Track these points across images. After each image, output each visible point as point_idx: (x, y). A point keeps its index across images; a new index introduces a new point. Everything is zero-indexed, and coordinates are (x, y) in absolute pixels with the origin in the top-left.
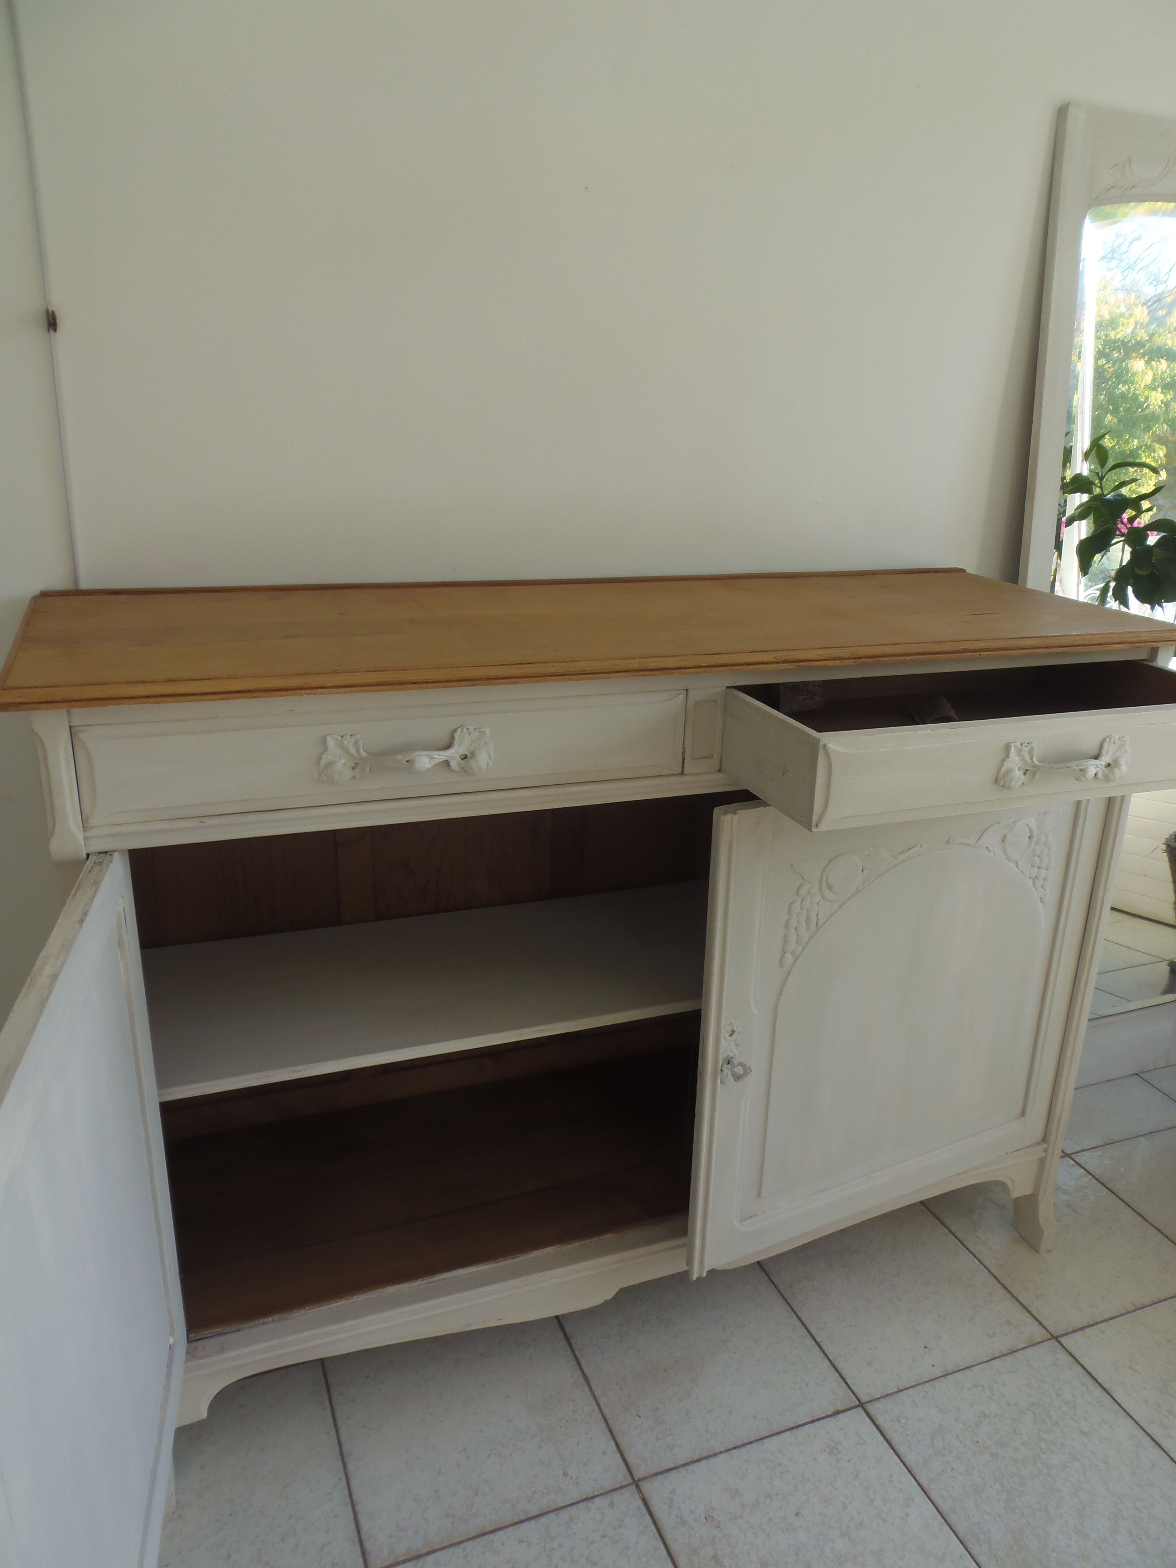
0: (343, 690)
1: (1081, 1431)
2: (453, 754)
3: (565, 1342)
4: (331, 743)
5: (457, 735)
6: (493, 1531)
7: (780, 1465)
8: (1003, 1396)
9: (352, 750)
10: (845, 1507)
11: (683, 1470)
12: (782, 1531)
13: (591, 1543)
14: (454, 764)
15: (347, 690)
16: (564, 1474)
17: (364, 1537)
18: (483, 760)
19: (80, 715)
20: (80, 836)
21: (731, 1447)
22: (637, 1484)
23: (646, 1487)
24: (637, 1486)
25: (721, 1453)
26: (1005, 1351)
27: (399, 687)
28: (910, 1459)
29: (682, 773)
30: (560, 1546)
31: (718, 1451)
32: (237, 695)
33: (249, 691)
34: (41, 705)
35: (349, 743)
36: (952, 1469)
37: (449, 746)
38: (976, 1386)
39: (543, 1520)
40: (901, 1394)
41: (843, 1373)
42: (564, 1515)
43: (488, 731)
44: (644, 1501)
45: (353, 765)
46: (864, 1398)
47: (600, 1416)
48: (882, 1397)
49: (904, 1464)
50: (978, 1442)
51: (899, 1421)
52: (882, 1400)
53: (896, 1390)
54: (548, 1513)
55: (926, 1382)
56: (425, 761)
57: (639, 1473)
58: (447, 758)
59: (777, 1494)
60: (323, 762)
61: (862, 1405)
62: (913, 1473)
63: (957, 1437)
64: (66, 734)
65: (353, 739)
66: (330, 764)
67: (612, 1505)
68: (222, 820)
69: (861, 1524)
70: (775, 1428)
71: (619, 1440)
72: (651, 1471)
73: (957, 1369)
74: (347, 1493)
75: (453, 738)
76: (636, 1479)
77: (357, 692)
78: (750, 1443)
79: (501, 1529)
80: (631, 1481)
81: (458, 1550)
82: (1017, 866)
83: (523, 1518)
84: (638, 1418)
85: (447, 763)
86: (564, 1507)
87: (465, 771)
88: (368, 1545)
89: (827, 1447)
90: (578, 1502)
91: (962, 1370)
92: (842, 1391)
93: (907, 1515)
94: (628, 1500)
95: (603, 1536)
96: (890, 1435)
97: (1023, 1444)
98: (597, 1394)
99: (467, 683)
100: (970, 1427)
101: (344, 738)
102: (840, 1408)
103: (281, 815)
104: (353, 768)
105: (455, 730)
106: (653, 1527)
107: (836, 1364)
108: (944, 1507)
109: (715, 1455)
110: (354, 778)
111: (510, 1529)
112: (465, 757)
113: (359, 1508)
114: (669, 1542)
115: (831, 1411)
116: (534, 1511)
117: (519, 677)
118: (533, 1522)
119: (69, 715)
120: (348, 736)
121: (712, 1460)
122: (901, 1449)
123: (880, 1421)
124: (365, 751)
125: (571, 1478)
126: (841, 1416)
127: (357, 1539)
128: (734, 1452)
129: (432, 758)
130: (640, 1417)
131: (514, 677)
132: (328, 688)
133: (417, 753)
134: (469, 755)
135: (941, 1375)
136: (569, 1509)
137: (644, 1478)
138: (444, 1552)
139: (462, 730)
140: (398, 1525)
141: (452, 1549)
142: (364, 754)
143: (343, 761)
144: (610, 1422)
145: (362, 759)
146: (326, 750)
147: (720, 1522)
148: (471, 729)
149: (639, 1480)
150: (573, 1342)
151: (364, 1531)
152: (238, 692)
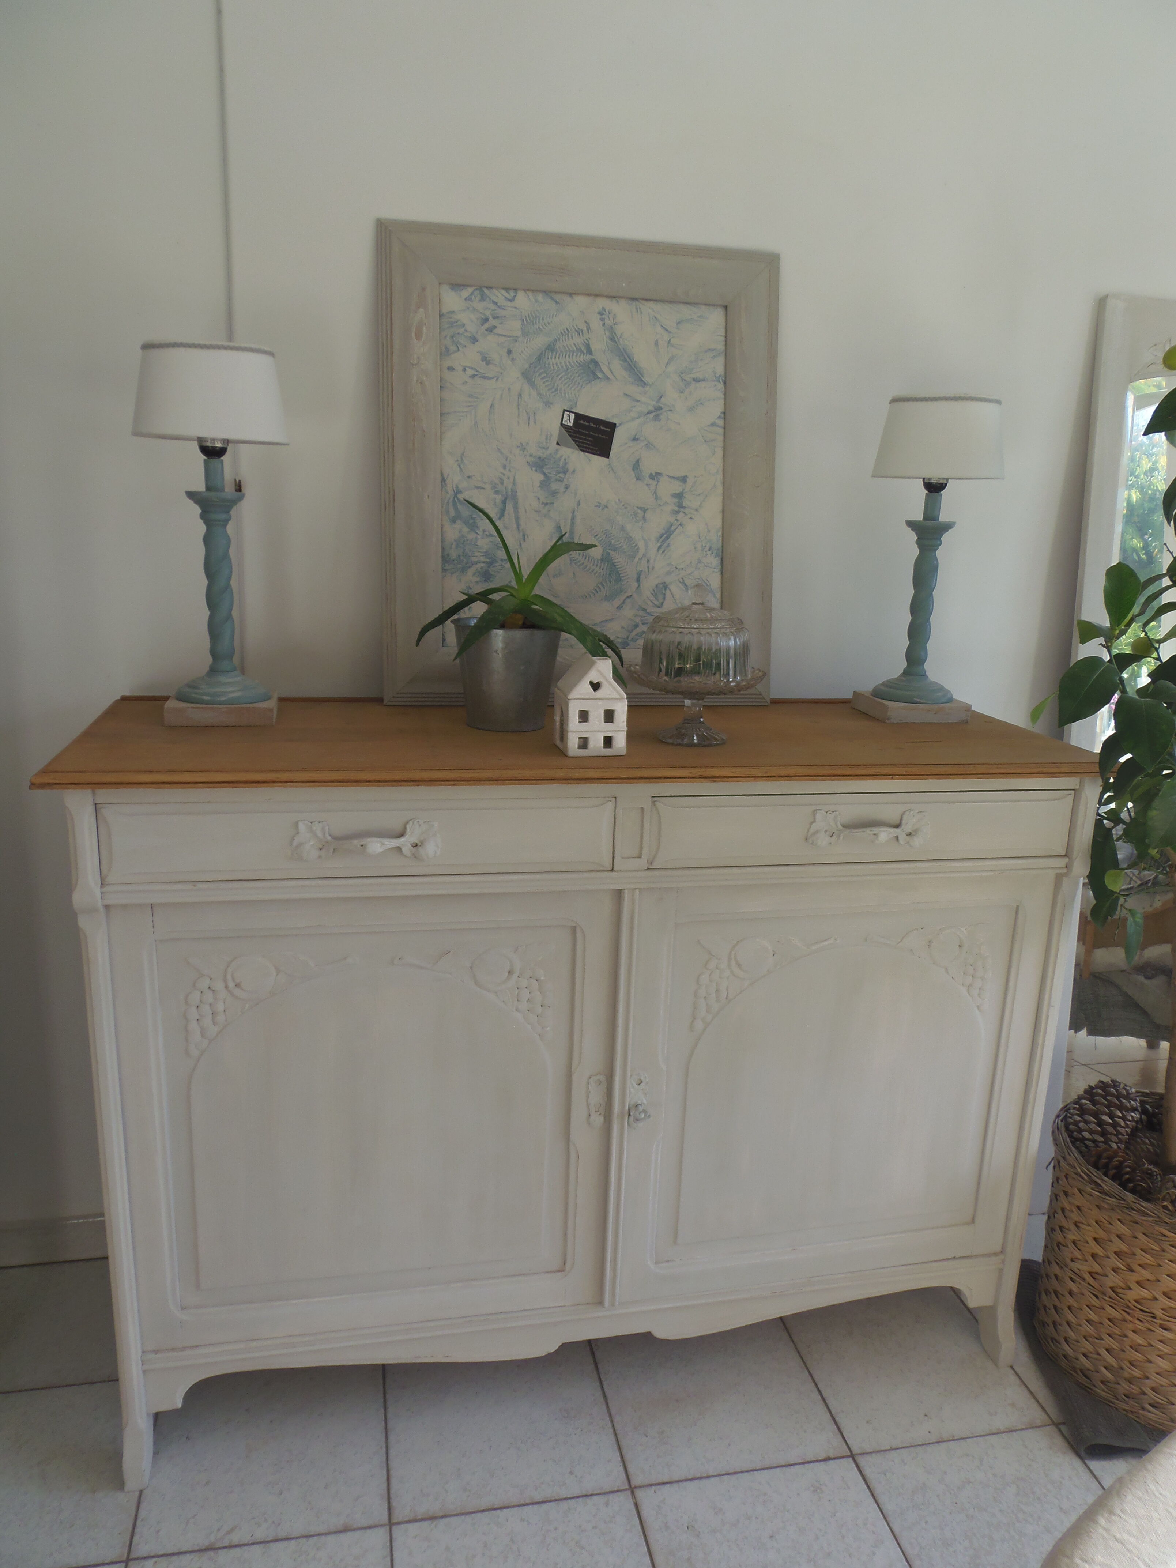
0: (308, 784)
1: (1061, 1509)
2: (404, 842)
3: (593, 1366)
4: (302, 827)
5: (408, 826)
6: (501, 1508)
7: (765, 1494)
8: (991, 1468)
9: (320, 834)
10: (817, 1538)
11: (675, 1485)
12: (754, 1549)
13: (582, 1531)
14: (406, 850)
15: (312, 784)
16: (570, 1472)
17: (392, 1495)
18: (430, 849)
19: (103, 795)
20: (97, 891)
21: (724, 1472)
22: (632, 1489)
23: (639, 1494)
24: (633, 1493)
25: (713, 1476)
26: (1002, 1429)
27: (354, 784)
28: (889, 1507)
29: (612, 870)
30: (556, 1529)
31: (711, 1474)
32: (223, 785)
33: (233, 782)
34: (69, 786)
35: (317, 828)
36: (926, 1522)
37: (401, 835)
38: (968, 1455)
39: (545, 1506)
40: (893, 1452)
41: (841, 1427)
42: (564, 1505)
43: (436, 824)
44: (636, 1505)
45: (321, 846)
46: (856, 1450)
47: (612, 1430)
48: (874, 1452)
49: (882, 1512)
50: (956, 1503)
51: (885, 1475)
52: (873, 1454)
53: (889, 1448)
54: (550, 1501)
55: (919, 1445)
56: (376, 846)
57: (635, 1482)
58: (399, 845)
59: (757, 1518)
60: (295, 843)
61: (852, 1456)
62: (888, 1520)
63: (938, 1496)
64: (90, 809)
65: (320, 824)
66: (301, 844)
67: (607, 1504)
68: (212, 885)
69: (829, 1554)
70: (767, 1463)
71: (624, 1452)
72: (647, 1482)
73: (951, 1439)
74: (385, 1459)
75: (405, 828)
76: (633, 1486)
77: (319, 786)
78: (742, 1472)
79: (508, 1507)
80: (627, 1487)
81: (468, 1518)
82: (947, 972)
83: (528, 1501)
84: (645, 1437)
85: (399, 849)
86: (565, 1499)
87: (415, 857)
88: (394, 1503)
89: (812, 1486)
90: (578, 1497)
91: (956, 1440)
92: (837, 1441)
93: (874, 1554)
94: (623, 1502)
95: (595, 1527)
96: (874, 1484)
97: (1001, 1511)
98: (613, 1412)
99: (412, 783)
100: (953, 1490)
101: (313, 823)
102: (832, 1456)
103: (258, 884)
104: (321, 849)
105: (407, 823)
106: (639, 1528)
107: (837, 1419)
108: (911, 1552)
109: (708, 1477)
110: (320, 857)
111: (516, 1509)
112: (415, 845)
113: (392, 1472)
114: (651, 1542)
115: (823, 1456)
116: (538, 1497)
117: (458, 780)
118: (536, 1507)
119: (94, 793)
120: (316, 823)
121: (704, 1481)
122: (882, 1499)
123: (867, 1472)
124: (330, 836)
125: (576, 1476)
126: (831, 1462)
127: (386, 1495)
128: (725, 1477)
129: (383, 844)
130: (647, 1437)
131: (454, 780)
132: (296, 782)
133: (369, 840)
134: (419, 844)
135: (935, 1441)
136: (569, 1501)
137: (640, 1487)
138: (456, 1518)
139: (413, 823)
140: (421, 1491)
141: (463, 1517)
142: (329, 838)
143: (312, 843)
144: (619, 1437)
145: (327, 842)
146: (298, 833)
147: (699, 1532)
148: (421, 822)
149: (635, 1487)
150: (600, 1366)
151: (392, 1492)
152: (223, 782)
